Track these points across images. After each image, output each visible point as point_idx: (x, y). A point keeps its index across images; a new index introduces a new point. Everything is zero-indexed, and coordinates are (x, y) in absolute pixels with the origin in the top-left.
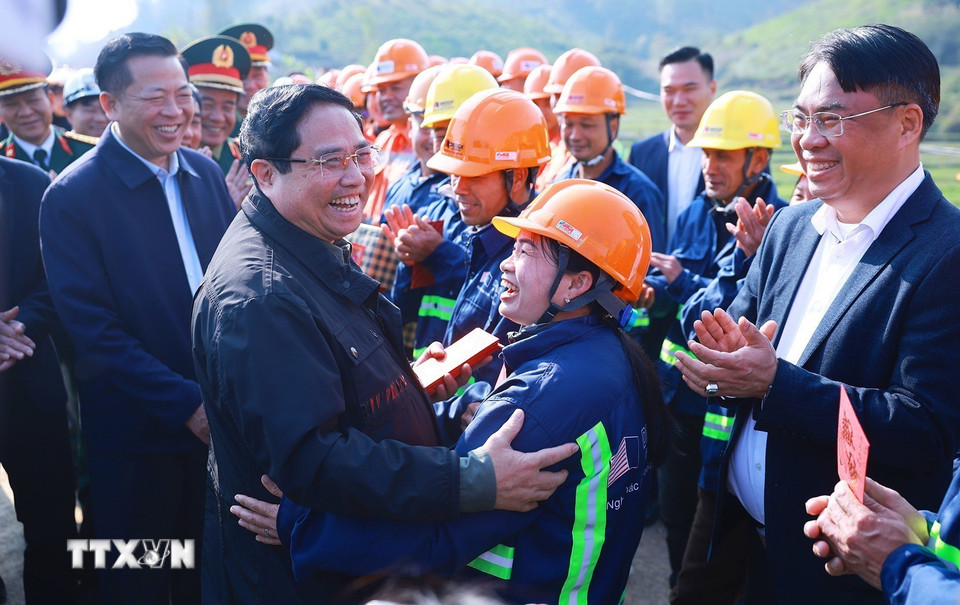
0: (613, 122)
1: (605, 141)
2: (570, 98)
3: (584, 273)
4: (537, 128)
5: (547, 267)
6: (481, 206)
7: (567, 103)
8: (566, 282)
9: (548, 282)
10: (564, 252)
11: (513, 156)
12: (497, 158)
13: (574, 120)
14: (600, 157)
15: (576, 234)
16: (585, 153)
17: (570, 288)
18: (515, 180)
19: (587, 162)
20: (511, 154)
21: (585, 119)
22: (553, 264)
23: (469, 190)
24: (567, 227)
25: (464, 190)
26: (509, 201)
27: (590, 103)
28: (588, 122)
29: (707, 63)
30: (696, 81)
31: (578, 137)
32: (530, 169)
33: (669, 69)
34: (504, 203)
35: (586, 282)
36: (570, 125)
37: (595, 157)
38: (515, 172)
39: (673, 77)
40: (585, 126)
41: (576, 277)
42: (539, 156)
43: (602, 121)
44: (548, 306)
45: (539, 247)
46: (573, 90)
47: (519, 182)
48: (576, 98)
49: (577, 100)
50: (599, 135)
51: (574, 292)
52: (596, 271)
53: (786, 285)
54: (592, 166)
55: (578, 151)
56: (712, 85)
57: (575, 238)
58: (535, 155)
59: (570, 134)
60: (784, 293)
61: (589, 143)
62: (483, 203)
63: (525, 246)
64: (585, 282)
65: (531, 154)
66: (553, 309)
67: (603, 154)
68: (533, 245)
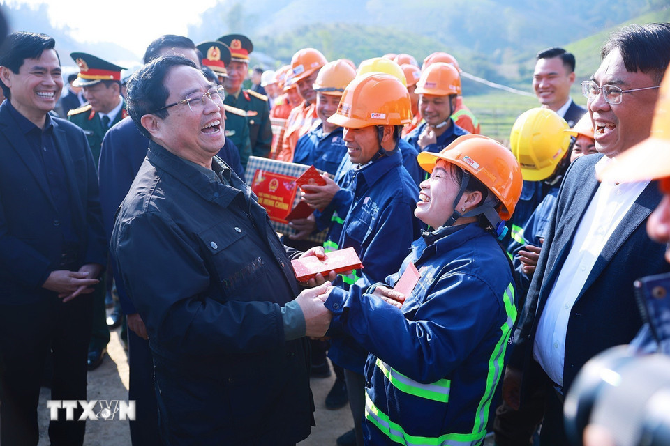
0: (453, 100)
1: (448, 112)
2: (427, 84)
3: (476, 192)
4: (403, 100)
5: (454, 187)
6: (361, 150)
7: (424, 88)
8: (464, 197)
9: (452, 196)
10: (466, 176)
11: (383, 116)
12: (372, 117)
13: (428, 98)
14: (445, 123)
15: (476, 165)
16: (435, 120)
17: (466, 202)
18: (385, 133)
19: (435, 126)
20: (381, 114)
21: (436, 99)
22: (456, 184)
23: (353, 138)
24: (470, 160)
25: (350, 138)
26: (380, 147)
27: (440, 88)
28: (437, 101)
29: (570, 61)
30: (557, 72)
31: (431, 110)
32: (396, 126)
33: (542, 61)
34: (377, 149)
35: (478, 198)
36: (425, 102)
37: (441, 123)
38: (385, 128)
39: (545, 68)
40: (436, 103)
41: (471, 194)
42: (403, 119)
43: (447, 100)
44: (453, 212)
45: (449, 172)
46: (429, 79)
47: (388, 135)
48: (430, 84)
49: (431, 86)
50: (445, 109)
51: (469, 204)
52: (485, 191)
53: (573, 216)
54: (439, 128)
55: (430, 118)
56: (571, 76)
57: (475, 168)
58: (399, 117)
59: (426, 108)
60: (571, 222)
61: (438, 114)
62: (362, 148)
63: (440, 172)
64: (476, 198)
65: (396, 116)
66: (456, 215)
67: (446, 121)
68: (444, 171)
